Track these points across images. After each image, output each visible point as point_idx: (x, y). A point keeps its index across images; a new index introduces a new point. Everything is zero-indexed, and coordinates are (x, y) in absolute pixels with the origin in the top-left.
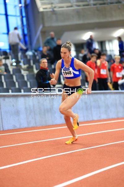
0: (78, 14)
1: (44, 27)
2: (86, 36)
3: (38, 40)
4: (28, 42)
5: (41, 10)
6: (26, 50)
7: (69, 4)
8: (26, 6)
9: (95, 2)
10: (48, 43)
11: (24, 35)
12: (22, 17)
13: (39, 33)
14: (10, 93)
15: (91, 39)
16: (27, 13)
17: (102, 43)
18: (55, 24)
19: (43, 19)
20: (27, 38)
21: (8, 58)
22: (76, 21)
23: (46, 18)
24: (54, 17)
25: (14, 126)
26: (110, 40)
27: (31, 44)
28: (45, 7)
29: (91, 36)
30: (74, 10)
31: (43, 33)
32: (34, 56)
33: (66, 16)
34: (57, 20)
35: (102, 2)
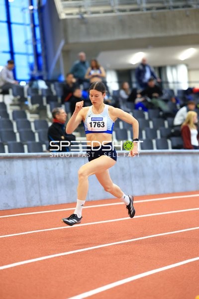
0: (122, 24)
1: (67, 43)
2: (135, 58)
3: (58, 63)
4: (43, 67)
5: (63, 16)
7: (108, 8)
8: (40, 9)
9: (149, 6)
11: (37, 56)
12: (34, 26)
13: (59, 52)
16: (41, 20)
17: (161, 70)
18: (84, 40)
19: (65, 31)
20: (42, 60)
23: (69, 30)
24: (83, 27)
26: (174, 65)
27: (47, 69)
28: (69, 11)
31: (66, 52)
33: (102, 26)
34: (88, 33)
35: (160, 5)
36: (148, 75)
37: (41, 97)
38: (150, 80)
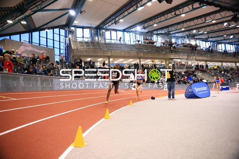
0: (86, 51)
1: (73, 54)
2: (89, 59)
3: (71, 59)
5: (73, 48)
6: (66, 62)
7: (83, 47)
8: (67, 46)
9: (92, 48)
10: (75, 61)
11: (66, 57)
12: (66, 50)
13: (71, 56)
14: (58, 77)
15: (91, 61)
16: (67, 49)
17: (94, 63)
18: (77, 54)
19: (73, 51)
20: (67, 58)
21: (59, 65)
22: (85, 54)
23: (74, 51)
24: (77, 51)
25: (59, 89)
26: (97, 62)
27: (68, 60)
28: (74, 47)
29: (91, 60)
30: (85, 50)
31: (73, 57)
32: (69, 64)
34: (78, 53)
35: (95, 48)
36: (92, 63)
37: (67, 66)
38: (92, 64)
